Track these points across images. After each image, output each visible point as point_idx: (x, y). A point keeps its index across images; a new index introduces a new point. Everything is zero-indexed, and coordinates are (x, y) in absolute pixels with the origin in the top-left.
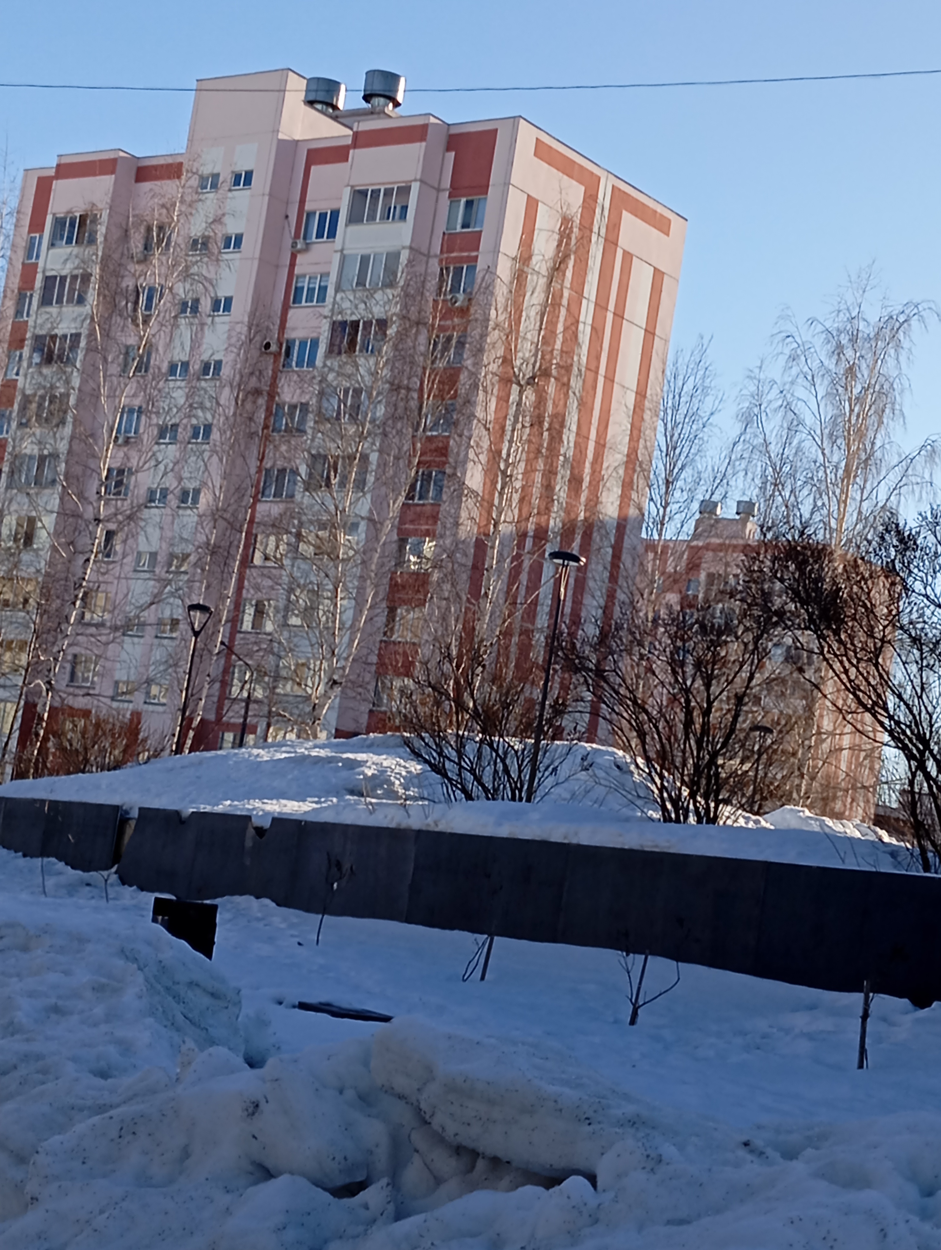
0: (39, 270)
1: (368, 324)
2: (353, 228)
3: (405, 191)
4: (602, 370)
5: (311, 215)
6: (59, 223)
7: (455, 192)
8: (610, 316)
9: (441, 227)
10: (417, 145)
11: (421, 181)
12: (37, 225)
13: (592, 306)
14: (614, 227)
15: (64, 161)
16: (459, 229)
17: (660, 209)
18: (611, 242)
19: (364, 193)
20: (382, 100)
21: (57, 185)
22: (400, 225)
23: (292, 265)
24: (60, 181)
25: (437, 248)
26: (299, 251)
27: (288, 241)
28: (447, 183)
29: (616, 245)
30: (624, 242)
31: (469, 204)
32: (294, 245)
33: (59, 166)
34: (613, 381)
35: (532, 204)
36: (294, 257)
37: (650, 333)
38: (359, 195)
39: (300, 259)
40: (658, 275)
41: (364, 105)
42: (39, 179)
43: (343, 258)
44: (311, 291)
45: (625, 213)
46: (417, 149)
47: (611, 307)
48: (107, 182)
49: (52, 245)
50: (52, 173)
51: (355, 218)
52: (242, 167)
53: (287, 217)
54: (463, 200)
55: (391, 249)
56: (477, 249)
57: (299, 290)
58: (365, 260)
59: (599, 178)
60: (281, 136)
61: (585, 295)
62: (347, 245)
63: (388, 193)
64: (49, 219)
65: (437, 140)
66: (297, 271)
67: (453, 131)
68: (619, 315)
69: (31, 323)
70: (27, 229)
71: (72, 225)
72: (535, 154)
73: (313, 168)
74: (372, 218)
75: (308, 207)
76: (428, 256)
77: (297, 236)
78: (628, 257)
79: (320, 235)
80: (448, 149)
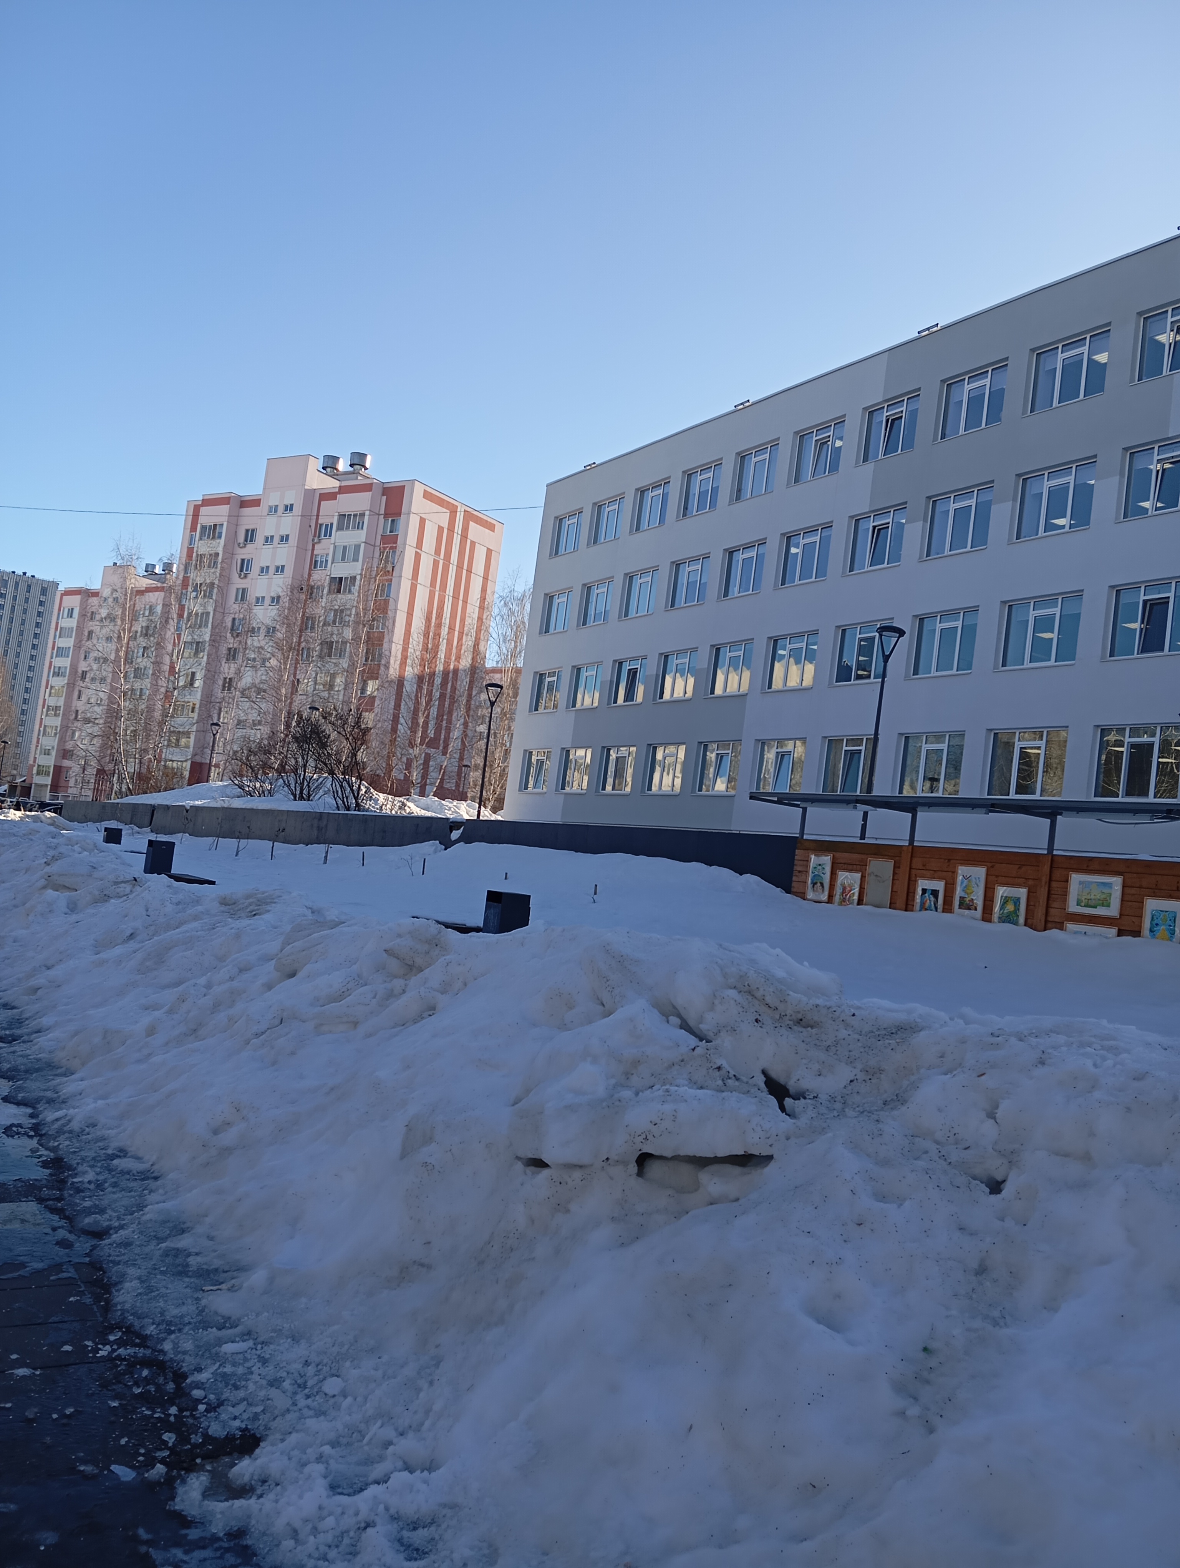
0: (195, 551)
1: (346, 578)
2: (339, 533)
3: (363, 515)
4: (461, 597)
5: (321, 525)
6: (204, 528)
7: (386, 515)
8: (464, 572)
9: (380, 532)
10: (368, 493)
11: (370, 511)
12: (193, 528)
13: (455, 567)
14: (465, 529)
15: (206, 498)
16: (388, 533)
17: (489, 520)
18: (464, 536)
19: (345, 515)
20: (358, 467)
21: (203, 510)
22: (360, 531)
23: (313, 550)
24: (204, 508)
25: (378, 543)
26: (316, 543)
27: (311, 537)
28: (382, 512)
29: (467, 538)
30: (471, 536)
31: (393, 521)
32: (313, 540)
33: (203, 500)
34: (467, 602)
35: (422, 521)
36: (313, 546)
37: (486, 579)
38: (342, 516)
39: (316, 546)
40: (489, 551)
41: (351, 469)
42: (195, 505)
43: (335, 547)
44: (322, 562)
45: (471, 523)
46: (367, 495)
47: (465, 567)
48: (224, 509)
49: (201, 539)
50: (200, 503)
51: (340, 528)
52: (288, 502)
53: (310, 526)
54: (390, 519)
55: (357, 543)
56: (396, 543)
57: (316, 562)
58: (345, 548)
59: (457, 507)
60: (306, 487)
61: (451, 562)
62: (337, 541)
63: (355, 515)
64: (199, 526)
65: (378, 491)
66: (315, 552)
67: (386, 486)
68: (469, 571)
69: (192, 576)
70: (189, 530)
71: (210, 529)
72: (424, 497)
73: (322, 502)
74: (348, 528)
75: (320, 522)
76: (374, 546)
77: (315, 536)
78: (473, 543)
79: (325, 536)
80: (383, 495)
